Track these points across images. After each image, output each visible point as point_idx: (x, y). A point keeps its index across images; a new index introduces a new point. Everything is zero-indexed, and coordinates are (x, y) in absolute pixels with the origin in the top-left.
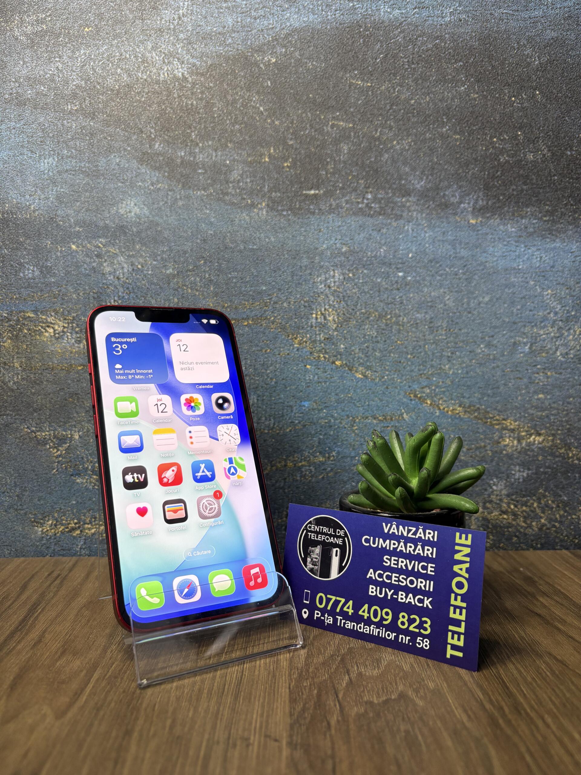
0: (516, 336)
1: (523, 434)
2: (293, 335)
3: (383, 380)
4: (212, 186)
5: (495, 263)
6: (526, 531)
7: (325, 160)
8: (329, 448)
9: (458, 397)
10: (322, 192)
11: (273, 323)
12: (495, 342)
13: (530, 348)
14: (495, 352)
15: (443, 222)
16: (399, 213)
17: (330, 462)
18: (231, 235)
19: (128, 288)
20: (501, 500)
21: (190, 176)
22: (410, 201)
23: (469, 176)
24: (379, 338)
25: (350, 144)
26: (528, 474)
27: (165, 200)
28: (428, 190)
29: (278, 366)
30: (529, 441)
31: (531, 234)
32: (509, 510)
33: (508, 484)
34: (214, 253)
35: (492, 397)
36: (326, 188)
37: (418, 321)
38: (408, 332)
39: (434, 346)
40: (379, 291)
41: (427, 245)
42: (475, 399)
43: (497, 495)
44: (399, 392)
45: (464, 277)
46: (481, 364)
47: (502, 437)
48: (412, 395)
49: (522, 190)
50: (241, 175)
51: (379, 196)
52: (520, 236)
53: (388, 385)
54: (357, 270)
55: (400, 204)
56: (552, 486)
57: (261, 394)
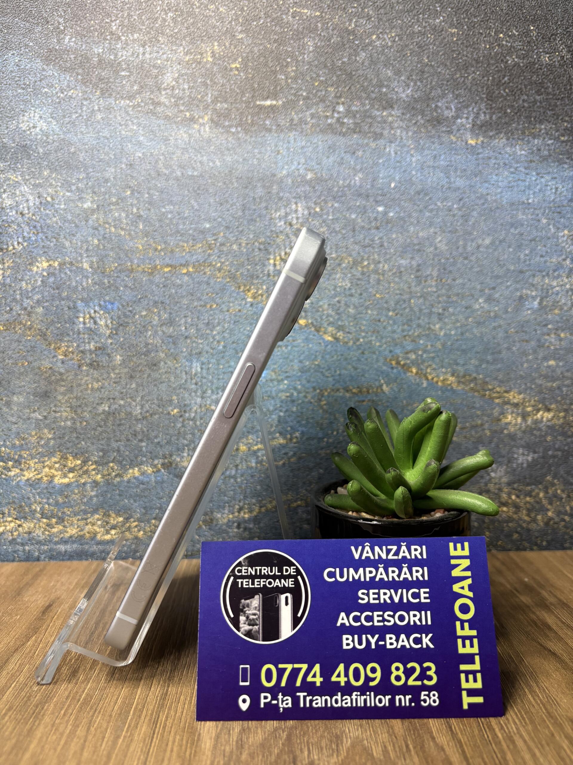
0: (522, 288)
1: (529, 409)
2: (245, 286)
3: (358, 343)
4: (139, 93)
5: (499, 196)
6: (530, 527)
7: (285, 60)
8: (291, 427)
9: (449, 364)
10: (280, 102)
11: (220, 270)
12: (497, 296)
13: (540, 303)
14: (496, 309)
15: (433, 143)
16: (378, 130)
17: (292, 445)
18: (166, 158)
19: (35, 227)
20: (500, 490)
21: (111, 80)
22: (393, 115)
23: (468, 83)
24: (353, 291)
25: (317, 38)
26: (533, 457)
27: (80, 111)
28: (416, 101)
29: (226, 325)
30: (535, 417)
31: (544, 159)
32: (510, 501)
33: (509, 470)
34: (143, 180)
35: (492, 364)
36: (286, 97)
37: (402, 269)
38: (390, 283)
39: (421, 300)
40: (354, 231)
41: (414, 173)
42: (471, 367)
43: (495, 484)
44: (377, 359)
45: (460, 213)
46: (479, 324)
47: (503, 413)
48: (394, 363)
49: (535, 102)
50: (176, 80)
51: (354, 108)
52: (531, 161)
53: (365, 350)
54: (326, 202)
55: (379, 119)
56: (562, 472)
57: (205, 361)
